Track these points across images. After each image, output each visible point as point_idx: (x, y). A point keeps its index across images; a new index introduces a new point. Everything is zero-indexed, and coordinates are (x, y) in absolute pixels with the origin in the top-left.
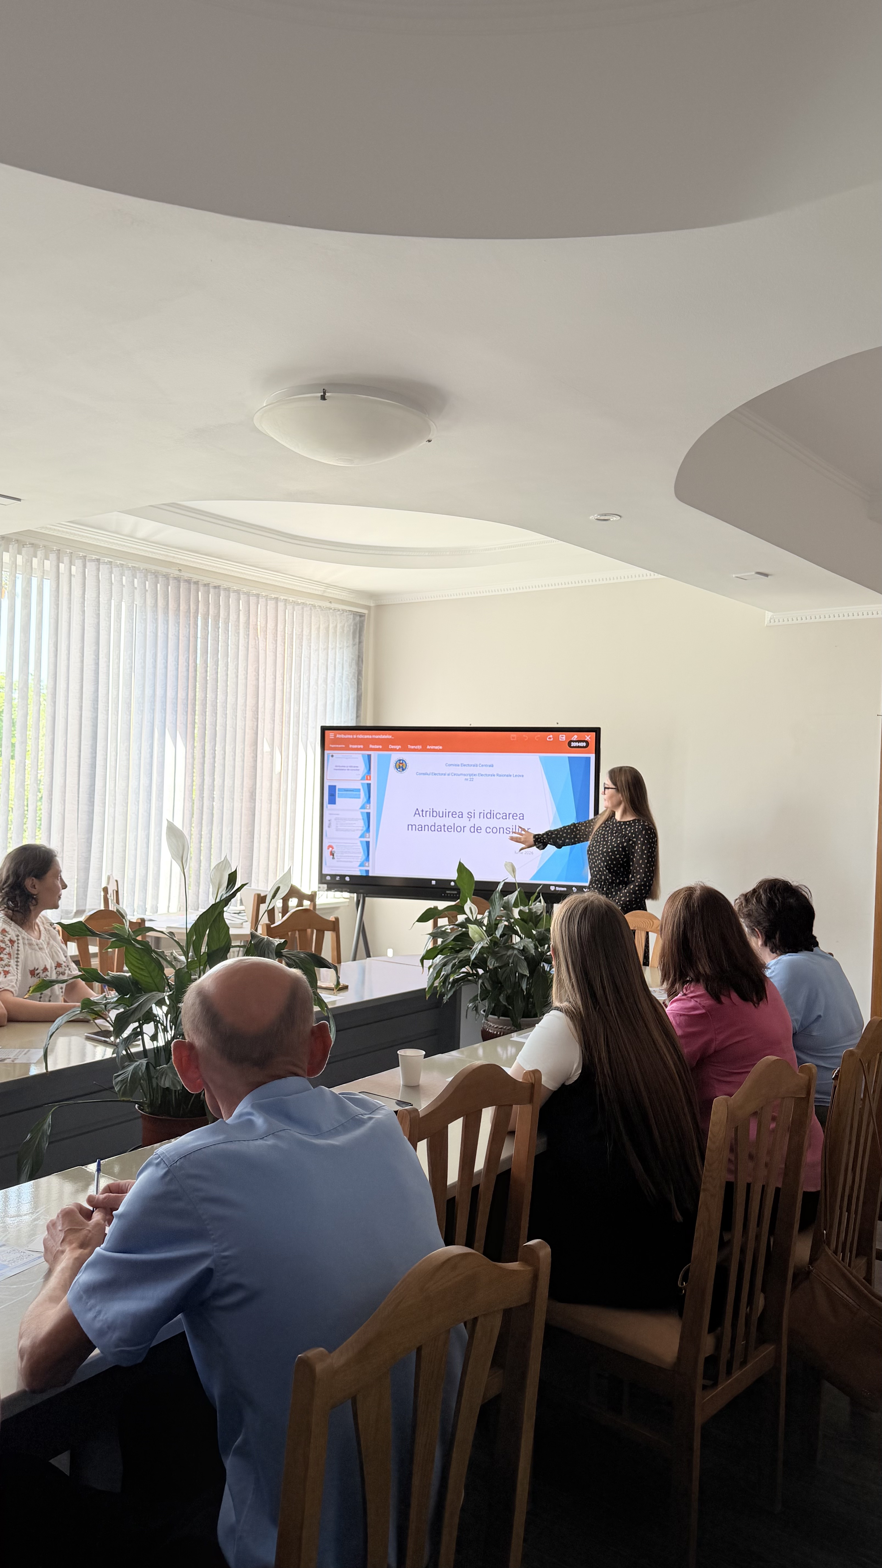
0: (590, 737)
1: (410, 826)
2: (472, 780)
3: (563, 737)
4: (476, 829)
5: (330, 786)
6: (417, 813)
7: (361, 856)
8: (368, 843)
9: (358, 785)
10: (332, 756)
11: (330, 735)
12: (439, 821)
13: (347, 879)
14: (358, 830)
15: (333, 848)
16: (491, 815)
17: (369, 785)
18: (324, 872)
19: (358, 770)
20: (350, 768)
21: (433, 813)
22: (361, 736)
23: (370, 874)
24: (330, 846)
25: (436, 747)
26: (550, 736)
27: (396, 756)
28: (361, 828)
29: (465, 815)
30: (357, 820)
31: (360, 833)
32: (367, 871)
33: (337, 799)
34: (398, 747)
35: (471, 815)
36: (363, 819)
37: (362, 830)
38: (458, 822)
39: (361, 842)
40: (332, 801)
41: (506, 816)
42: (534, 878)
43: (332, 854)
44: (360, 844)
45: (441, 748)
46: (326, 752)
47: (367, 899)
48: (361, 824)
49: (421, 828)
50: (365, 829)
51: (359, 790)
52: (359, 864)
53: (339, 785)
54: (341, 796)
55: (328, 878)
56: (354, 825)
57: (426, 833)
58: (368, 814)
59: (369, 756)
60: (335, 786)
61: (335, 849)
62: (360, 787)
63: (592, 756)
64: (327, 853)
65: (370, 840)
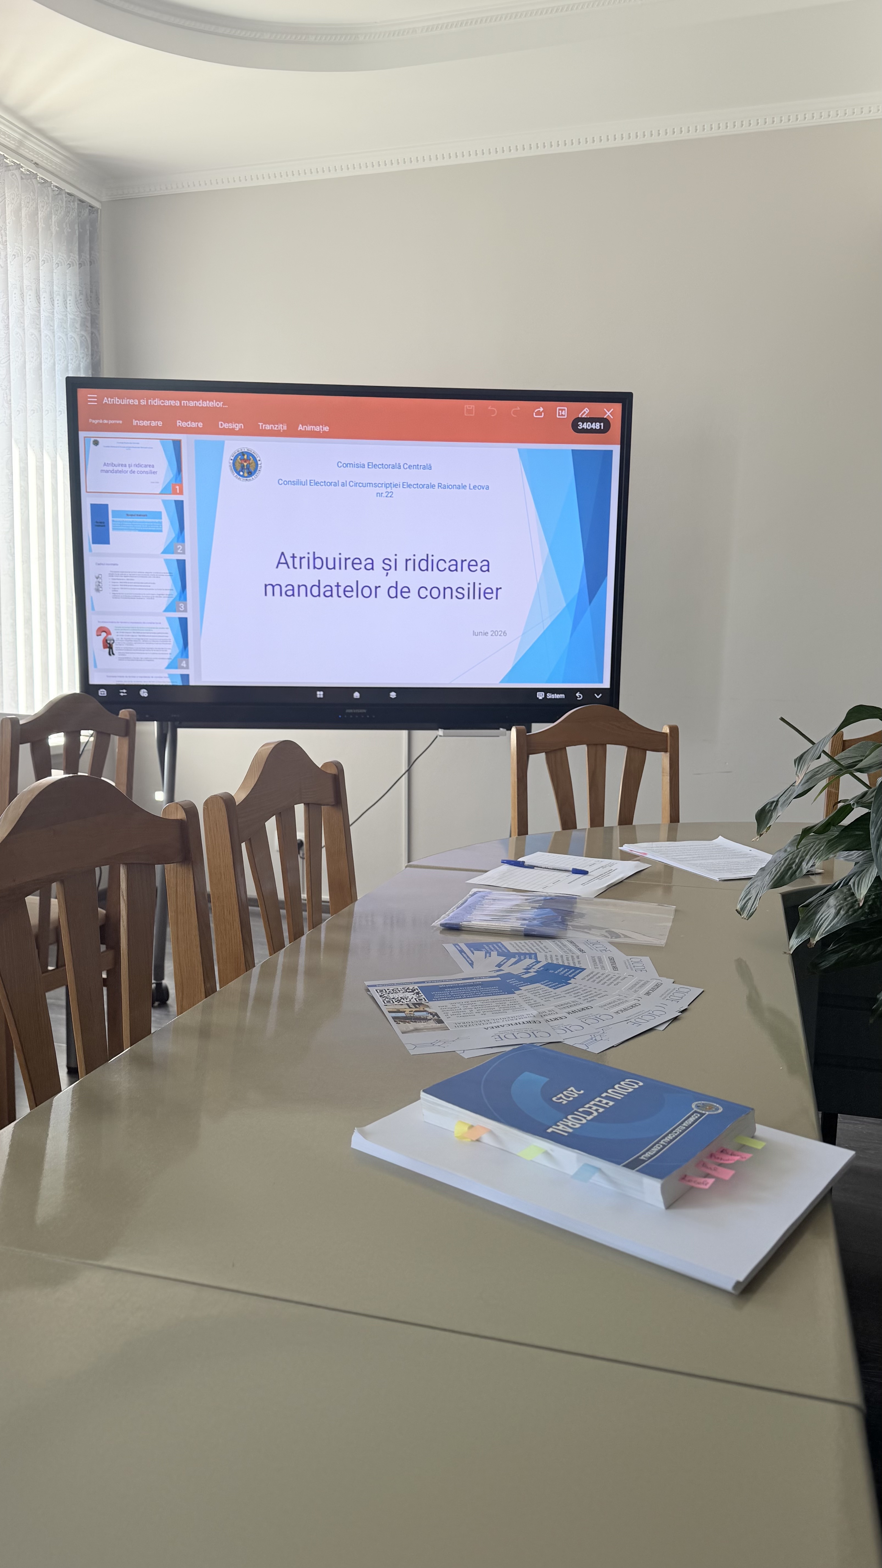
0: (612, 412)
1: (270, 588)
2: (390, 495)
3: (563, 411)
4: (400, 592)
5: (93, 506)
6: (282, 560)
7: (171, 647)
8: (183, 622)
9: (156, 504)
10: (96, 443)
11: (88, 397)
12: (328, 577)
13: (144, 693)
14: (160, 596)
15: (108, 632)
16: (428, 564)
17: (179, 505)
18: (94, 680)
19: (155, 473)
20: (136, 469)
21: (315, 561)
22: (157, 402)
23: (192, 682)
24: (101, 630)
25: (317, 429)
26: (540, 408)
27: (233, 445)
28: (168, 592)
29: (378, 565)
30: (157, 575)
31: (164, 602)
32: (185, 677)
33: (113, 534)
34: (238, 427)
35: (389, 565)
36: (171, 574)
37: (170, 596)
38: (365, 578)
39: (169, 619)
40: (102, 536)
41: (455, 566)
42: (508, 678)
43: (108, 645)
44: (166, 624)
45: (326, 429)
46: (82, 435)
47: (181, 732)
48: (167, 584)
49: (292, 591)
50: (175, 594)
51: (158, 515)
52: (166, 663)
53: (114, 505)
54: (119, 527)
55: (102, 693)
56: (152, 586)
57: (302, 600)
58: (181, 564)
59: (177, 445)
60: (107, 506)
61: (114, 636)
62: (160, 508)
63: (616, 449)
64: (95, 643)
65: (188, 615)
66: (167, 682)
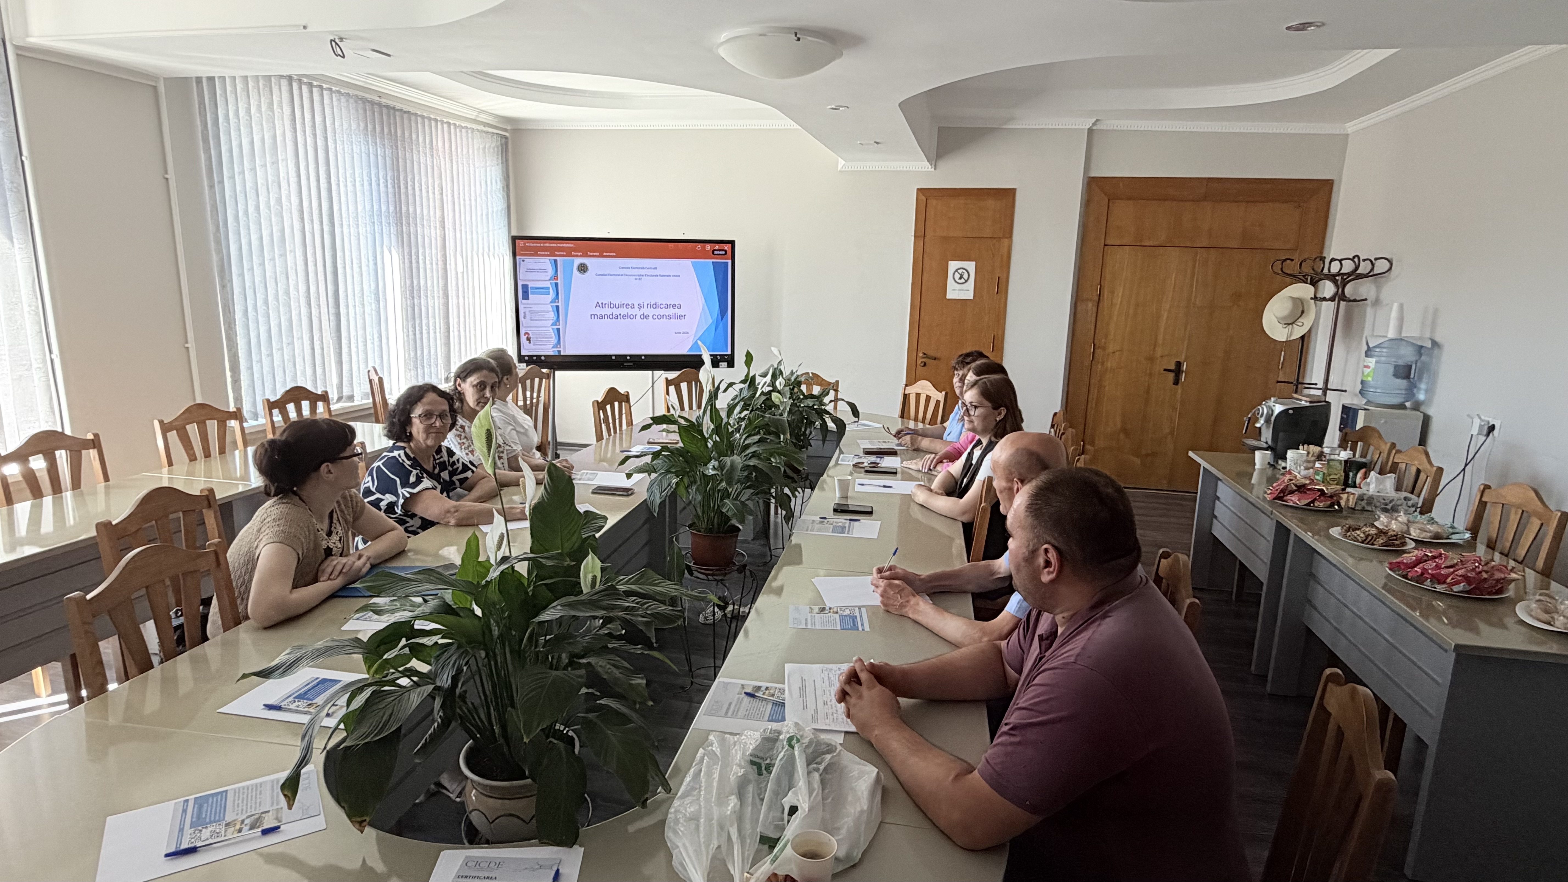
0: (727, 247)
1: (593, 316)
2: (640, 279)
3: (708, 247)
4: (645, 317)
5: (523, 285)
6: (598, 305)
7: (554, 340)
8: (558, 330)
9: (547, 284)
10: (523, 261)
11: (520, 243)
12: (616, 311)
13: (543, 358)
14: (549, 320)
15: (528, 334)
16: (655, 306)
17: (557, 284)
18: (523, 353)
19: (547, 272)
20: (539, 271)
21: (611, 305)
22: (547, 245)
23: (562, 354)
24: (526, 333)
25: (611, 255)
26: (699, 246)
27: (578, 261)
28: (552, 318)
29: (636, 306)
30: (548, 312)
31: (551, 322)
32: (559, 352)
33: (530, 296)
34: (579, 254)
35: (640, 307)
36: (553, 311)
37: (553, 320)
38: (630, 311)
39: (553, 329)
40: (526, 296)
41: (667, 306)
42: (690, 350)
43: (528, 339)
44: (552, 331)
45: (615, 254)
46: (518, 258)
47: (557, 373)
48: (552, 315)
49: (602, 317)
50: (555, 319)
51: (548, 288)
52: (552, 346)
53: (530, 284)
54: (533, 293)
55: (526, 358)
56: (546, 316)
57: (606, 320)
58: (558, 307)
59: (556, 261)
60: (528, 285)
61: (531, 335)
62: (549, 286)
63: (730, 262)
64: (523, 338)
65: (560, 327)
66: (552, 353)
